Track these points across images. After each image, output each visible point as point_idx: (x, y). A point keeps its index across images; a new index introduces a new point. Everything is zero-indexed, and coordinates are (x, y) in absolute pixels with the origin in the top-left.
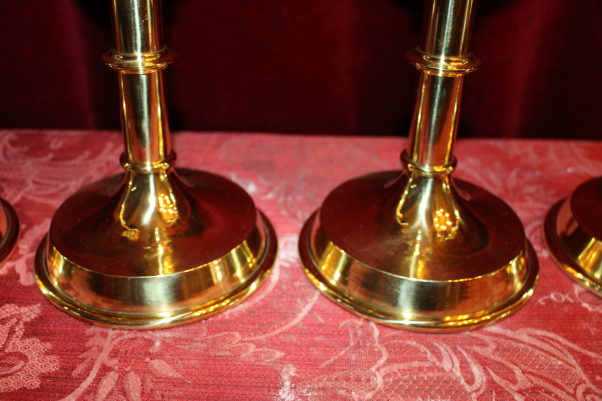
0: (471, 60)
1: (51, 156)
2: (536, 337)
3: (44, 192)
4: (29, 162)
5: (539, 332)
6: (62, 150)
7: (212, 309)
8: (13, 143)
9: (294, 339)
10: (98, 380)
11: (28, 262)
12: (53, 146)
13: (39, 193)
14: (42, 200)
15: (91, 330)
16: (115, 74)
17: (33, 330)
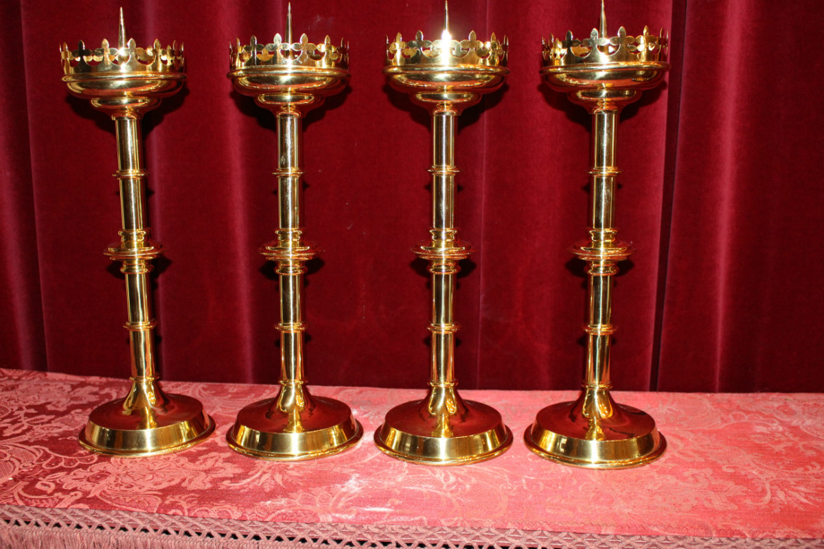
0: (456, 325)
1: (230, 396)
2: (494, 470)
3: (228, 412)
4: (216, 399)
5: (495, 468)
6: (237, 393)
7: (320, 454)
8: (204, 389)
9: (362, 466)
10: (261, 476)
11: (221, 439)
12: (230, 391)
13: (224, 412)
14: (227, 415)
15: (257, 461)
16: (279, 333)
17: (227, 460)
